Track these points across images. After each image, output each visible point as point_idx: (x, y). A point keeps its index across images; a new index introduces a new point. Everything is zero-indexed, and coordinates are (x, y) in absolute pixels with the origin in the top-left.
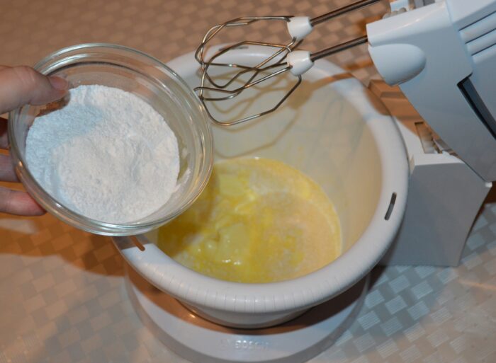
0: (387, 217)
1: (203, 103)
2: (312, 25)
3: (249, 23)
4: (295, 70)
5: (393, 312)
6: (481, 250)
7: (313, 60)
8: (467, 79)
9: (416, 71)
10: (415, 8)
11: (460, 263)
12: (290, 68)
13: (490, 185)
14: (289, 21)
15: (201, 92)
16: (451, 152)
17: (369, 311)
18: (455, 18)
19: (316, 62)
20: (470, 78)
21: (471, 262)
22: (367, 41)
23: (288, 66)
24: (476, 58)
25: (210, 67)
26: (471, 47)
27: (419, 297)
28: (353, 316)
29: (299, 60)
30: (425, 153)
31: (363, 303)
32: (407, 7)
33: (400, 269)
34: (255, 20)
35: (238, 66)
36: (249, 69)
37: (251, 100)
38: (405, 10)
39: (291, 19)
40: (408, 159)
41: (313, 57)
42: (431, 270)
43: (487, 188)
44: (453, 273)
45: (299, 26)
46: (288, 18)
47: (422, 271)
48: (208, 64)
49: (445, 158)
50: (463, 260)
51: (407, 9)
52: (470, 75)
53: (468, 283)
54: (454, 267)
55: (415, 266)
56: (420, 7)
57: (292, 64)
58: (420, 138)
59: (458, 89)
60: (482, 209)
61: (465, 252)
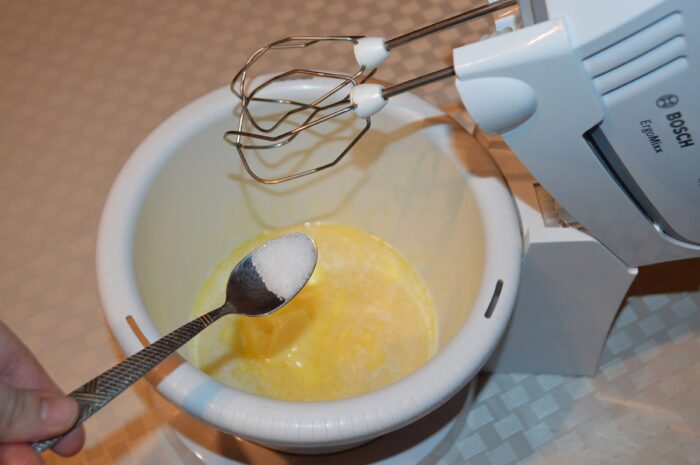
0: (488, 314)
1: (241, 152)
2: (388, 49)
3: (307, 45)
4: (359, 110)
5: (504, 435)
6: (627, 355)
7: (385, 98)
8: (596, 127)
9: (523, 117)
10: (522, 27)
11: (597, 372)
12: (353, 107)
13: (635, 272)
14: (356, 43)
15: (238, 139)
16: (578, 226)
17: (472, 434)
18: (577, 43)
19: (391, 99)
20: (601, 127)
21: (611, 371)
22: (453, 73)
23: (351, 104)
24: (607, 99)
25: (251, 103)
26: (599, 83)
27: (540, 417)
28: (450, 440)
29: (367, 96)
30: (547, 225)
31: (464, 421)
32: (513, 27)
33: (517, 378)
34: (315, 41)
35: (293, 103)
36: (305, 107)
37: (308, 152)
38: (510, 30)
39: (359, 41)
40: (522, 233)
41: (385, 93)
42: (558, 380)
43: (631, 275)
44: (587, 385)
45: (371, 50)
46: (355, 39)
47: (546, 382)
48: (248, 99)
49: (572, 235)
50: (602, 367)
51: (513, 28)
52: (601, 123)
53: (609, 399)
54: (589, 376)
55: (537, 373)
56: (529, 25)
57: (356, 102)
58: (542, 213)
59: (584, 142)
60: (624, 304)
61: (604, 357)
